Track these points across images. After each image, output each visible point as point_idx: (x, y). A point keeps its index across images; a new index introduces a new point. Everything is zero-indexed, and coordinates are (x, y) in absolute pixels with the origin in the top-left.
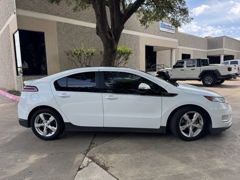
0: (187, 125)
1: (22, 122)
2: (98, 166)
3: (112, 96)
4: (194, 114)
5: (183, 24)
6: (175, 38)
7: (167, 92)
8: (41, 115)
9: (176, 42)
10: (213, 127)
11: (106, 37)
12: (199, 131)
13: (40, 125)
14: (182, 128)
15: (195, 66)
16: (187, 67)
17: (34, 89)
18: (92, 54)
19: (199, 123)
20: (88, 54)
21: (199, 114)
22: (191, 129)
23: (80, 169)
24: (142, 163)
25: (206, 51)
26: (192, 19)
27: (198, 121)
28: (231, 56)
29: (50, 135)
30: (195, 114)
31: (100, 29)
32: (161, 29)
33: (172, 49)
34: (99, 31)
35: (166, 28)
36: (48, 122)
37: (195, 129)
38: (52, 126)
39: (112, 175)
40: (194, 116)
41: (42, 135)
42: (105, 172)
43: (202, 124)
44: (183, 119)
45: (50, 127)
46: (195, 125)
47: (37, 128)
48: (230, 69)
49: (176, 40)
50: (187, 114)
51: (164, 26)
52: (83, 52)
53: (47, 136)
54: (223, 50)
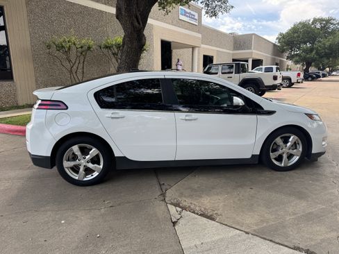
0: (280, 152)
1: (38, 161)
2: (197, 216)
3: (191, 116)
4: (290, 137)
5: (220, 13)
6: (199, 32)
7: (263, 109)
8: (75, 148)
9: (198, 38)
10: (313, 152)
11: (132, 24)
12: (296, 159)
13: (72, 164)
14: (273, 155)
15: (232, 73)
16: (222, 73)
17: (59, 105)
18: (89, 48)
19: (296, 148)
20: (82, 47)
21: (296, 138)
22: (285, 156)
23: (174, 223)
24: (252, 205)
25: (231, 52)
26: (232, 7)
27: (295, 145)
28: (259, 60)
29: (89, 178)
30: (292, 137)
31: (123, 10)
32: (182, 17)
33: (193, 48)
34: (121, 13)
35: (187, 16)
36: (87, 157)
37: (290, 156)
38: (93, 163)
39: (226, 225)
40: (290, 140)
41: (77, 178)
42: (213, 222)
43: (301, 149)
44: (275, 143)
45: (90, 165)
46: (291, 151)
47: (67, 168)
48: (275, 78)
49: (200, 36)
50: (281, 138)
51: (185, 14)
52: (74, 44)
53: (85, 179)
54: (252, 52)
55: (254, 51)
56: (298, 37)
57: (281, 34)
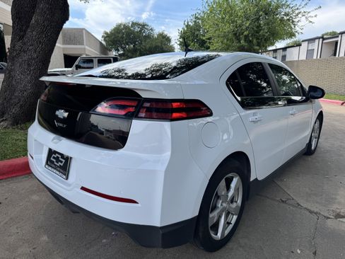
12: (316, 142)
25: (62, 46)
41: (220, 238)
43: (318, 132)
54: (85, 49)
55: (86, 47)
56: (122, 37)
57: (106, 33)
